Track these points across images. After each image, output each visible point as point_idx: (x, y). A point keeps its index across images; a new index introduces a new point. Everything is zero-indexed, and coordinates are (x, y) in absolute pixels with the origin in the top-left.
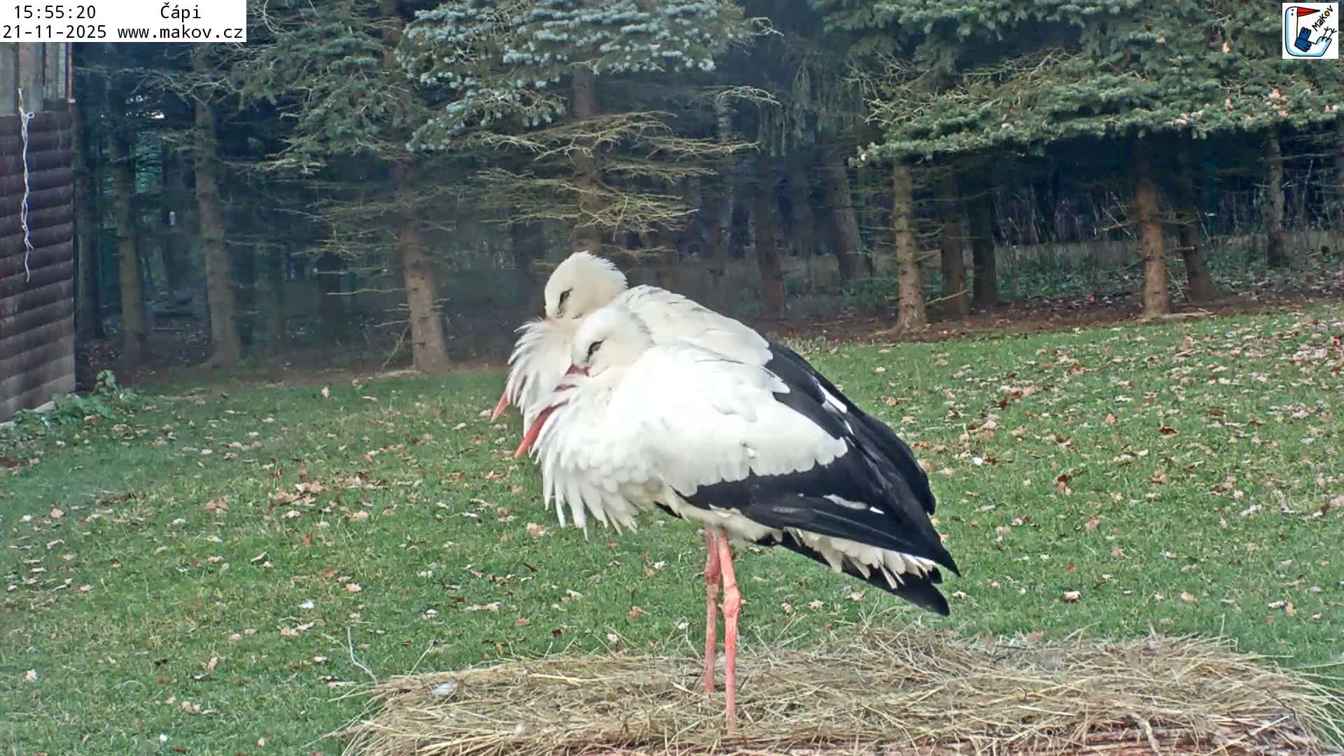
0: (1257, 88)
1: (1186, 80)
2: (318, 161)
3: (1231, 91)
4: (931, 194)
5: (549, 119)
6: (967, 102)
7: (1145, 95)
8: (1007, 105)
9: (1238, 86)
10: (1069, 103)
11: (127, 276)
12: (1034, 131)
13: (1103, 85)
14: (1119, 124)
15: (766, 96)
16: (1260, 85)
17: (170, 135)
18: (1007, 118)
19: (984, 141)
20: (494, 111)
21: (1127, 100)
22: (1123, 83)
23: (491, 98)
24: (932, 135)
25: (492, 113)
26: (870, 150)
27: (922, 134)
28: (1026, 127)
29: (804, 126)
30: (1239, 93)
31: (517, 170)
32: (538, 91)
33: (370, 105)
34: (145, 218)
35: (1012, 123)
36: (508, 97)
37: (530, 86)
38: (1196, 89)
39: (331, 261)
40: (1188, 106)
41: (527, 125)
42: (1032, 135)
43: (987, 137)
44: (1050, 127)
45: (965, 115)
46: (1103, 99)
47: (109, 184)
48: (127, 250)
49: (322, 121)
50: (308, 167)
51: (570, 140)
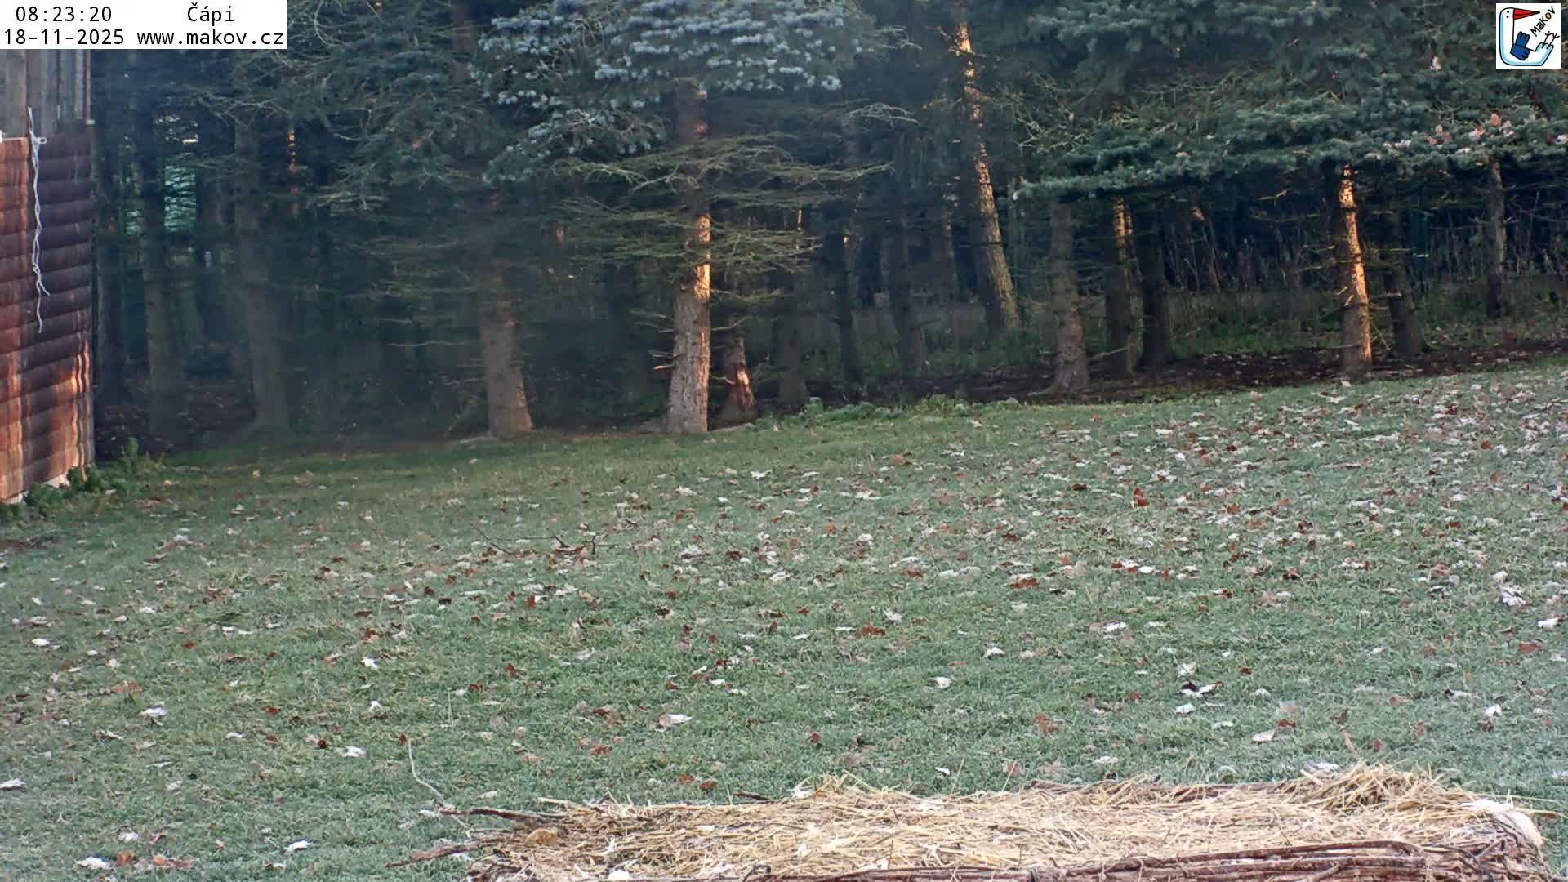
0: (1475, 112)
1: (1391, 104)
2: (379, 195)
3: (1443, 115)
4: (1093, 232)
5: (648, 146)
6: (1136, 126)
7: (1344, 121)
8: (1182, 131)
9: (1451, 110)
10: (1254, 132)
11: (154, 324)
12: (1214, 164)
13: (1294, 110)
14: (1312, 157)
15: (902, 114)
16: (1477, 108)
17: (206, 162)
18: (1183, 146)
19: (1156, 176)
20: (584, 136)
21: (1322, 128)
22: (1317, 107)
23: (581, 121)
24: (1095, 168)
25: (581, 139)
26: (1023, 189)
27: (1084, 167)
28: (1205, 158)
29: (946, 153)
30: (1452, 118)
31: (611, 201)
32: (636, 111)
33: (439, 130)
34: (175, 258)
35: (1189, 152)
36: (601, 119)
37: (626, 106)
38: (1402, 114)
39: (393, 307)
40: (1392, 134)
41: (623, 151)
42: (1211, 169)
43: (1158, 172)
44: (1232, 158)
45: (1134, 143)
46: (1294, 128)
47: (133, 219)
48: (153, 296)
49: (383, 148)
50: (367, 201)
51: (673, 168)
